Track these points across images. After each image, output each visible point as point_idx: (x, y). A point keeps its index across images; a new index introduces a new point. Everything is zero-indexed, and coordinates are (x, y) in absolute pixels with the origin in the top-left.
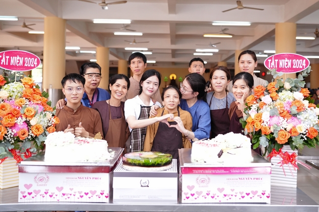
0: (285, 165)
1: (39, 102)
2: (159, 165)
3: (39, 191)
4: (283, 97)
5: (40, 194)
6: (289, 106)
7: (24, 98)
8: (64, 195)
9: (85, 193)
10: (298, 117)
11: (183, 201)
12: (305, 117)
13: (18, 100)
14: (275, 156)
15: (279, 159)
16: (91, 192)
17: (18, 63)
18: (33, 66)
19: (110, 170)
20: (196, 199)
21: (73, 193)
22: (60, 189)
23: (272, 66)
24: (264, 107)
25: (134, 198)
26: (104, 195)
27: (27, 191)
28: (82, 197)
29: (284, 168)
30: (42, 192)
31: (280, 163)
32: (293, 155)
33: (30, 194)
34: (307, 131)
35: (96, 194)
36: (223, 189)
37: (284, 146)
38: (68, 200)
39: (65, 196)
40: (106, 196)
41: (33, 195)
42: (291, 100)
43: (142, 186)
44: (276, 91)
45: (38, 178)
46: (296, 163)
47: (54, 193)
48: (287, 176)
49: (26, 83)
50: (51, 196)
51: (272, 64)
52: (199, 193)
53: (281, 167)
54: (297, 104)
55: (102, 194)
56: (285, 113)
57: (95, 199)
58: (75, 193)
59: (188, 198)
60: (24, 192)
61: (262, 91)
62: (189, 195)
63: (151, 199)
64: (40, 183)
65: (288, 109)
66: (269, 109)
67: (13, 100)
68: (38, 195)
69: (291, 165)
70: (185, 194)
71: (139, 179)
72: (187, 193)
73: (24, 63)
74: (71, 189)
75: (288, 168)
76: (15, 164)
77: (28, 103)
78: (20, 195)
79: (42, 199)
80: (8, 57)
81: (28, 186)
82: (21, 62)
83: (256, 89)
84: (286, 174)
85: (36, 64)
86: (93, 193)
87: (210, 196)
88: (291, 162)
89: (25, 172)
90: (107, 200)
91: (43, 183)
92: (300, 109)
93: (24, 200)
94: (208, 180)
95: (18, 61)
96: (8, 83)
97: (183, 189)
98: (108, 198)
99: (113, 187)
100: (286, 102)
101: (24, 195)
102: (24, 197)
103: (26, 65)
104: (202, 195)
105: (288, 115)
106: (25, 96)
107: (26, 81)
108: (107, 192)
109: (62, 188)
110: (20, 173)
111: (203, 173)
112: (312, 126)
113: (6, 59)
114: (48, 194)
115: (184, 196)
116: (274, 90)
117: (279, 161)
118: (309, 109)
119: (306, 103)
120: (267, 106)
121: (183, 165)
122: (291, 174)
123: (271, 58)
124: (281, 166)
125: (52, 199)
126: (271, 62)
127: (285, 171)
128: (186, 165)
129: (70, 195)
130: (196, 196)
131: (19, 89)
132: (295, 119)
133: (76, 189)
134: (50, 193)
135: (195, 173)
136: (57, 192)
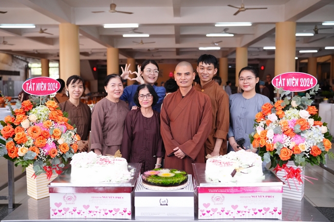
0: (290, 179)
1: (63, 123)
2: (176, 185)
3: (68, 209)
4: (289, 115)
5: (69, 211)
6: (293, 125)
7: (51, 120)
8: (90, 212)
9: (109, 211)
10: (302, 135)
11: (199, 218)
12: (309, 135)
13: (45, 123)
14: (280, 170)
15: (284, 173)
16: (115, 209)
17: (43, 88)
18: (54, 90)
19: (131, 190)
20: (211, 215)
21: (98, 211)
22: (86, 207)
23: (279, 85)
24: (270, 125)
25: (154, 216)
26: (127, 213)
27: (58, 209)
28: (106, 214)
29: (289, 181)
30: (71, 210)
31: (285, 177)
32: (298, 171)
33: (60, 211)
34: (310, 149)
35: (120, 211)
36: (237, 206)
37: (289, 161)
38: (94, 217)
39: (92, 214)
40: (128, 214)
41: (63, 212)
42: (296, 118)
43: (161, 204)
44: (283, 110)
45: (66, 197)
46: (301, 178)
47: (81, 211)
48: (292, 190)
49: (50, 106)
50: (79, 213)
51: (279, 83)
52: (215, 210)
53: (286, 181)
54: (301, 123)
55: (125, 211)
56: (289, 131)
57: (119, 216)
58: (100, 210)
59: (204, 214)
60: (55, 210)
61: (269, 109)
62: (205, 212)
63: (170, 216)
64: (69, 202)
65: (292, 127)
66: (274, 127)
67: (41, 122)
68: (68, 213)
69: (295, 179)
70: (201, 211)
71: (158, 198)
72: (204, 210)
73: (47, 87)
74: (97, 207)
75: (293, 182)
76: (46, 185)
77: (54, 124)
78: (52, 213)
79: (71, 216)
80: (34, 84)
81: (58, 205)
82: (45, 87)
83: (264, 107)
84: (291, 187)
85: (57, 87)
86: (117, 210)
87: (224, 212)
88: (296, 176)
89: (55, 192)
90: (129, 217)
91: (71, 202)
92: (304, 128)
93: (55, 216)
94: (222, 198)
95: (42, 87)
96: (35, 107)
97: (199, 207)
98: (130, 216)
99: (135, 206)
100: (291, 120)
101: (55, 212)
102: (56, 214)
103: (49, 90)
104: (217, 211)
105: (292, 133)
106: (51, 118)
107: (50, 104)
108: (129, 210)
109: (88, 206)
110: (50, 193)
111: (218, 192)
112: (315, 144)
113: (32, 85)
114: (76, 212)
115: (200, 213)
116: (280, 108)
117: (284, 175)
118: (314, 127)
119: (311, 121)
120: (273, 124)
121: (199, 185)
122: (295, 188)
123: (278, 77)
124: (286, 179)
125: (79, 216)
126: (279, 81)
127: (290, 184)
128: (202, 185)
129: (96, 212)
130: (211, 213)
131: (46, 112)
132: (299, 137)
133: (101, 207)
134: (77, 211)
135: (211, 192)
136: (84, 210)
